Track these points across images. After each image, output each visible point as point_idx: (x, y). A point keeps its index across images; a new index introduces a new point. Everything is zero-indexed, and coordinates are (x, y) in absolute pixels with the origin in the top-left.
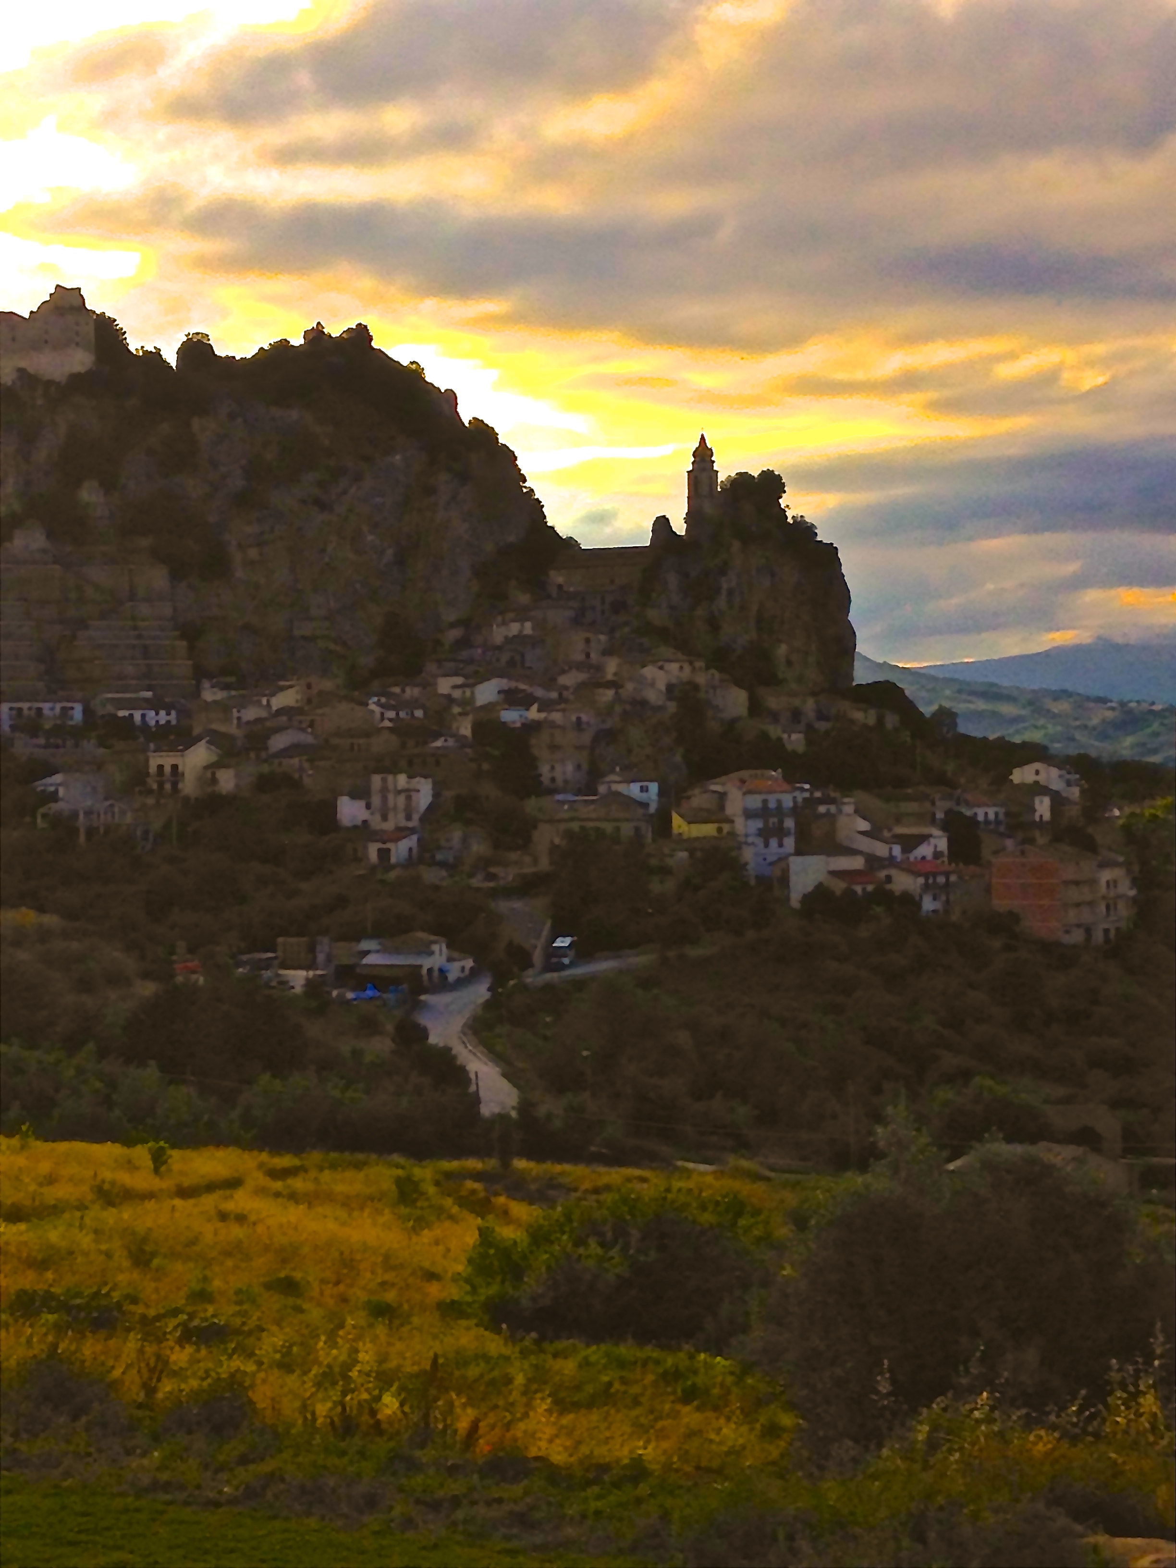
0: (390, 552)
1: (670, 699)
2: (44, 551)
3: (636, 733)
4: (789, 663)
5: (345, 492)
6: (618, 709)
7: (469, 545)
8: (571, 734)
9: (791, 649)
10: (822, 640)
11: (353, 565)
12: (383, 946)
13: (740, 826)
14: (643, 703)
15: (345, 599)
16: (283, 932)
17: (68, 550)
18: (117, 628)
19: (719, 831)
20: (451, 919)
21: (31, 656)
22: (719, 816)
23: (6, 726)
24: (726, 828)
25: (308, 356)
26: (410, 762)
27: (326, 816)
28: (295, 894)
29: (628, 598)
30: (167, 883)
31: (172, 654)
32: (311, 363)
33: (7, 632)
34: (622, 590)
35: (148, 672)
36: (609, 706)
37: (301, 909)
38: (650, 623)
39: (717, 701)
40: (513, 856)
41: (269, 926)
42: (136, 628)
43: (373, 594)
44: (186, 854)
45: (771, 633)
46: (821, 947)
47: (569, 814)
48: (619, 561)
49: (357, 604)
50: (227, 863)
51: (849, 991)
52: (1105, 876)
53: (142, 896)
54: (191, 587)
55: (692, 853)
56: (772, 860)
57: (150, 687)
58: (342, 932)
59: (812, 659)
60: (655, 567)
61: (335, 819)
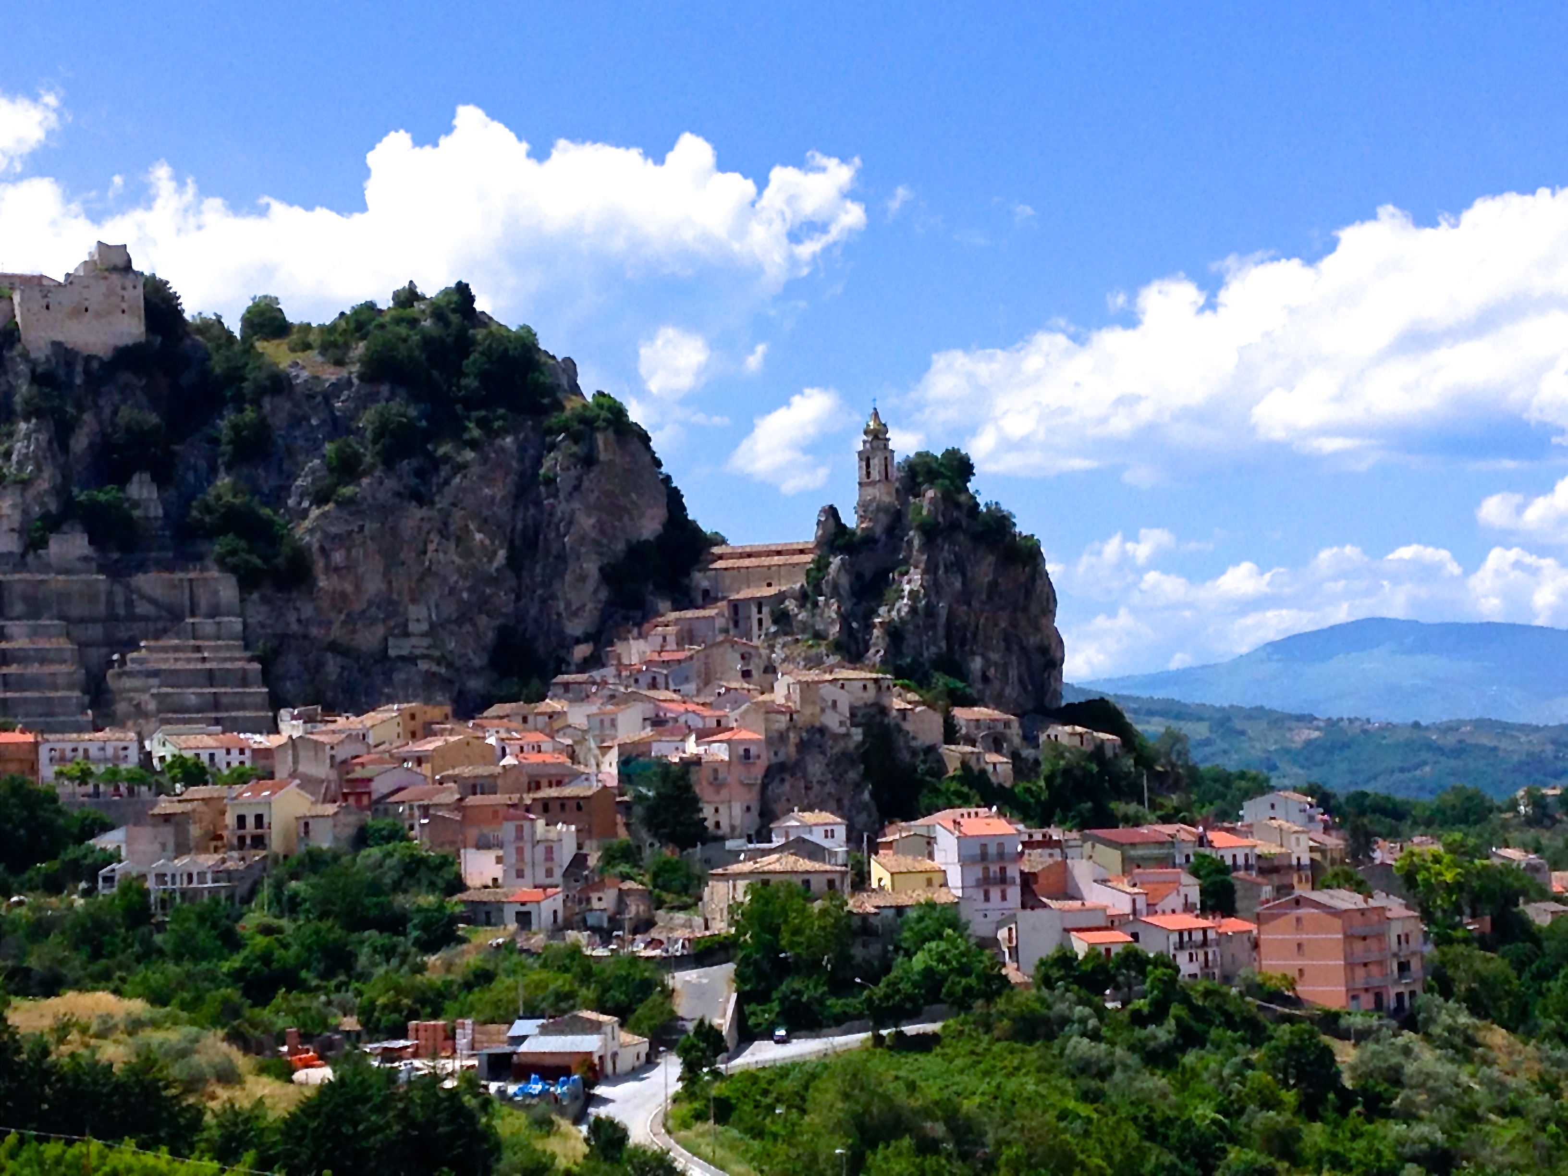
0: (502, 554)
1: (853, 725)
2: (85, 559)
3: (816, 767)
4: (985, 679)
5: (447, 482)
6: (793, 737)
7: (597, 543)
8: (739, 771)
9: (987, 662)
10: (1023, 649)
11: (459, 569)
12: (544, 1031)
13: (955, 877)
14: (822, 730)
15: (450, 610)
16: (414, 1015)
17: (115, 556)
18: (176, 649)
19: (929, 883)
20: (618, 995)
21: (71, 687)
22: (928, 864)
23: (47, 771)
24: (937, 879)
25: (398, 321)
26: (546, 806)
27: (447, 874)
28: (421, 968)
29: (791, 605)
30: (266, 958)
31: (244, 680)
32: (403, 330)
33: (43, 658)
34: (781, 597)
35: (216, 704)
36: (782, 737)
37: (431, 986)
38: (818, 636)
39: (908, 726)
40: (680, 917)
41: (395, 1007)
42: (198, 649)
43: (483, 604)
44: (284, 922)
45: (963, 644)
46: (1065, 1021)
47: (748, 866)
48: (776, 560)
49: (464, 617)
50: (338, 932)
51: (1104, 1074)
52: (1396, 929)
53: (237, 976)
54: (264, 600)
55: (900, 910)
56: (995, 916)
57: (217, 722)
58: (489, 1012)
59: (1013, 674)
60: (821, 565)
61: (459, 877)
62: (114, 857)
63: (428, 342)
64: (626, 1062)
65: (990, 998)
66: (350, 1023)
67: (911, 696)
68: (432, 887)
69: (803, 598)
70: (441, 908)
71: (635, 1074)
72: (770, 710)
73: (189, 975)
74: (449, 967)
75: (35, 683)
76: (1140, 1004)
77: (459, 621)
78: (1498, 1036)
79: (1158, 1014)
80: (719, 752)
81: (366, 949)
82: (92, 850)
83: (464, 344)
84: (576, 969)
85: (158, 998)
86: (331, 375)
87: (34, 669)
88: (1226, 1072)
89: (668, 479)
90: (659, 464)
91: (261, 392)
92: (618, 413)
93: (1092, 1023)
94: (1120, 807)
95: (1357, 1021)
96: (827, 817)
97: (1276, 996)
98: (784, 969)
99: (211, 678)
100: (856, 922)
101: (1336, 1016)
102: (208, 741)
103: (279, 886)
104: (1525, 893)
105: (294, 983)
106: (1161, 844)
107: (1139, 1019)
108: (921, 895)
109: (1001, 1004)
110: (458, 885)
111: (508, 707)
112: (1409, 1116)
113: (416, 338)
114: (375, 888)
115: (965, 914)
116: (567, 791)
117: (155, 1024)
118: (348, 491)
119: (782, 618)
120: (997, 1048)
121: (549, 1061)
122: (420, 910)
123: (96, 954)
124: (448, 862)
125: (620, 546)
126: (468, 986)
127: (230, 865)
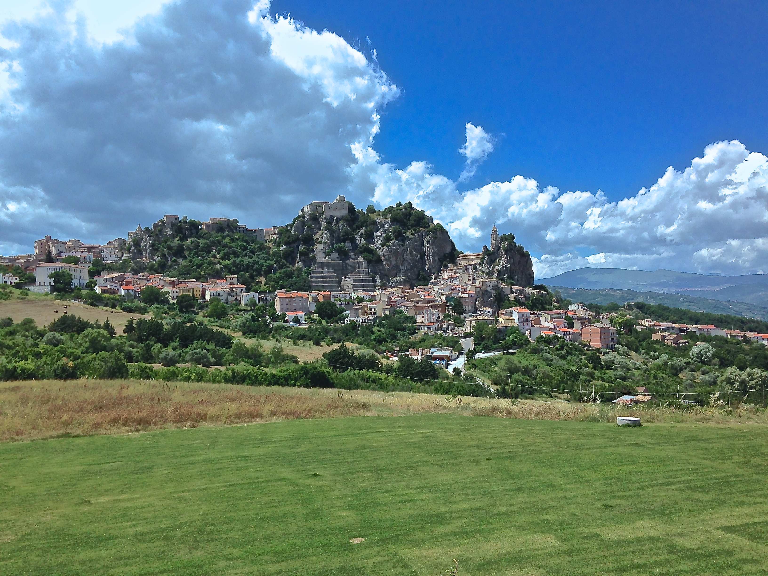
1: (493, 290)
2: (337, 258)
4: (518, 280)
6: (481, 292)
7: (438, 254)
8: (470, 299)
9: (518, 277)
10: (526, 275)
11: (410, 259)
12: (438, 350)
13: (517, 321)
14: (487, 291)
15: (409, 267)
16: (410, 348)
17: (343, 257)
18: (356, 275)
19: (512, 322)
20: (451, 344)
21: (336, 283)
22: (511, 318)
23: (333, 300)
24: (513, 321)
25: (397, 210)
26: (432, 306)
27: (413, 320)
28: (410, 338)
29: (478, 266)
30: (380, 336)
31: (369, 281)
32: (398, 211)
33: (330, 277)
34: (476, 264)
35: (363, 286)
36: (479, 292)
37: (413, 342)
38: (483, 272)
39: (504, 290)
40: (460, 328)
41: (406, 346)
42: (360, 275)
43: (415, 266)
44: (381, 329)
45: (513, 273)
46: (542, 350)
47: (475, 318)
48: (474, 257)
49: (412, 268)
50: (394, 331)
51: (552, 360)
52: (611, 332)
53: (375, 339)
54: (372, 266)
55: (506, 327)
56: (526, 329)
57: (364, 290)
58: (425, 347)
59: (523, 279)
60: (484, 258)
61: (416, 320)
62: (347, 317)
63: (403, 214)
64: (454, 357)
65: (526, 345)
66: (397, 349)
67: (504, 284)
68: (410, 323)
69: (480, 264)
70: (413, 326)
71: (455, 359)
72: (476, 287)
73: (366, 339)
74: (415, 338)
75: (328, 282)
76: (557, 346)
77: (411, 269)
78: (633, 354)
79: (562, 348)
80: (467, 296)
81: (399, 335)
82: (343, 315)
83: (410, 215)
84: (442, 338)
85: (361, 344)
86: (384, 221)
87: (329, 279)
88: (577, 360)
89: (451, 241)
90: (449, 237)
91: (371, 224)
92: (442, 227)
93: (548, 350)
94: (547, 307)
95: (604, 350)
96: (488, 308)
97: (586, 345)
98: (483, 339)
99: (362, 281)
100: (498, 330)
101: (599, 349)
102: (363, 294)
103: (380, 322)
104: (635, 324)
105: (386, 341)
106: (558, 314)
107: (557, 349)
108: (510, 324)
109: (529, 346)
110: (416, 322)
111: (421, 287)
112: (616, 369)
113: (401, 213)
114: (399, 322)
115: (520, 328)
116: (436, 304)
117: (360, 349)
118: (388, 244)
119: (476, 268)
120: (529, 355)
121: (439, 357)
122: (409, 327)
123: (347, 336)
124: (413, 317)
125: (442, 254)
126: (420, 342)
127: (370, 318)
